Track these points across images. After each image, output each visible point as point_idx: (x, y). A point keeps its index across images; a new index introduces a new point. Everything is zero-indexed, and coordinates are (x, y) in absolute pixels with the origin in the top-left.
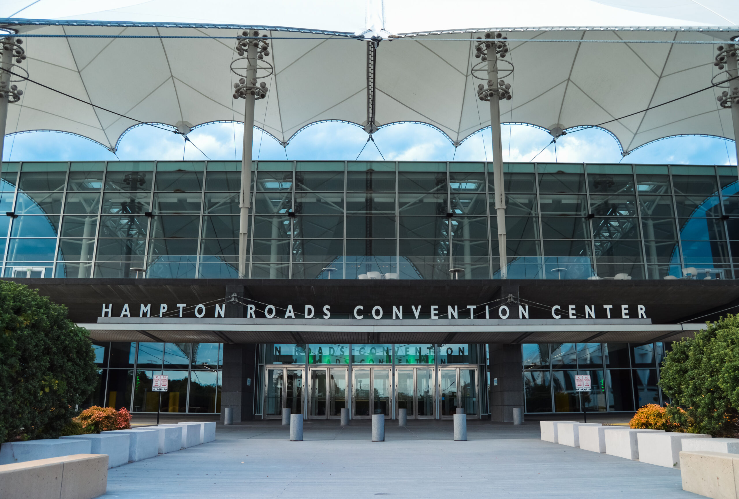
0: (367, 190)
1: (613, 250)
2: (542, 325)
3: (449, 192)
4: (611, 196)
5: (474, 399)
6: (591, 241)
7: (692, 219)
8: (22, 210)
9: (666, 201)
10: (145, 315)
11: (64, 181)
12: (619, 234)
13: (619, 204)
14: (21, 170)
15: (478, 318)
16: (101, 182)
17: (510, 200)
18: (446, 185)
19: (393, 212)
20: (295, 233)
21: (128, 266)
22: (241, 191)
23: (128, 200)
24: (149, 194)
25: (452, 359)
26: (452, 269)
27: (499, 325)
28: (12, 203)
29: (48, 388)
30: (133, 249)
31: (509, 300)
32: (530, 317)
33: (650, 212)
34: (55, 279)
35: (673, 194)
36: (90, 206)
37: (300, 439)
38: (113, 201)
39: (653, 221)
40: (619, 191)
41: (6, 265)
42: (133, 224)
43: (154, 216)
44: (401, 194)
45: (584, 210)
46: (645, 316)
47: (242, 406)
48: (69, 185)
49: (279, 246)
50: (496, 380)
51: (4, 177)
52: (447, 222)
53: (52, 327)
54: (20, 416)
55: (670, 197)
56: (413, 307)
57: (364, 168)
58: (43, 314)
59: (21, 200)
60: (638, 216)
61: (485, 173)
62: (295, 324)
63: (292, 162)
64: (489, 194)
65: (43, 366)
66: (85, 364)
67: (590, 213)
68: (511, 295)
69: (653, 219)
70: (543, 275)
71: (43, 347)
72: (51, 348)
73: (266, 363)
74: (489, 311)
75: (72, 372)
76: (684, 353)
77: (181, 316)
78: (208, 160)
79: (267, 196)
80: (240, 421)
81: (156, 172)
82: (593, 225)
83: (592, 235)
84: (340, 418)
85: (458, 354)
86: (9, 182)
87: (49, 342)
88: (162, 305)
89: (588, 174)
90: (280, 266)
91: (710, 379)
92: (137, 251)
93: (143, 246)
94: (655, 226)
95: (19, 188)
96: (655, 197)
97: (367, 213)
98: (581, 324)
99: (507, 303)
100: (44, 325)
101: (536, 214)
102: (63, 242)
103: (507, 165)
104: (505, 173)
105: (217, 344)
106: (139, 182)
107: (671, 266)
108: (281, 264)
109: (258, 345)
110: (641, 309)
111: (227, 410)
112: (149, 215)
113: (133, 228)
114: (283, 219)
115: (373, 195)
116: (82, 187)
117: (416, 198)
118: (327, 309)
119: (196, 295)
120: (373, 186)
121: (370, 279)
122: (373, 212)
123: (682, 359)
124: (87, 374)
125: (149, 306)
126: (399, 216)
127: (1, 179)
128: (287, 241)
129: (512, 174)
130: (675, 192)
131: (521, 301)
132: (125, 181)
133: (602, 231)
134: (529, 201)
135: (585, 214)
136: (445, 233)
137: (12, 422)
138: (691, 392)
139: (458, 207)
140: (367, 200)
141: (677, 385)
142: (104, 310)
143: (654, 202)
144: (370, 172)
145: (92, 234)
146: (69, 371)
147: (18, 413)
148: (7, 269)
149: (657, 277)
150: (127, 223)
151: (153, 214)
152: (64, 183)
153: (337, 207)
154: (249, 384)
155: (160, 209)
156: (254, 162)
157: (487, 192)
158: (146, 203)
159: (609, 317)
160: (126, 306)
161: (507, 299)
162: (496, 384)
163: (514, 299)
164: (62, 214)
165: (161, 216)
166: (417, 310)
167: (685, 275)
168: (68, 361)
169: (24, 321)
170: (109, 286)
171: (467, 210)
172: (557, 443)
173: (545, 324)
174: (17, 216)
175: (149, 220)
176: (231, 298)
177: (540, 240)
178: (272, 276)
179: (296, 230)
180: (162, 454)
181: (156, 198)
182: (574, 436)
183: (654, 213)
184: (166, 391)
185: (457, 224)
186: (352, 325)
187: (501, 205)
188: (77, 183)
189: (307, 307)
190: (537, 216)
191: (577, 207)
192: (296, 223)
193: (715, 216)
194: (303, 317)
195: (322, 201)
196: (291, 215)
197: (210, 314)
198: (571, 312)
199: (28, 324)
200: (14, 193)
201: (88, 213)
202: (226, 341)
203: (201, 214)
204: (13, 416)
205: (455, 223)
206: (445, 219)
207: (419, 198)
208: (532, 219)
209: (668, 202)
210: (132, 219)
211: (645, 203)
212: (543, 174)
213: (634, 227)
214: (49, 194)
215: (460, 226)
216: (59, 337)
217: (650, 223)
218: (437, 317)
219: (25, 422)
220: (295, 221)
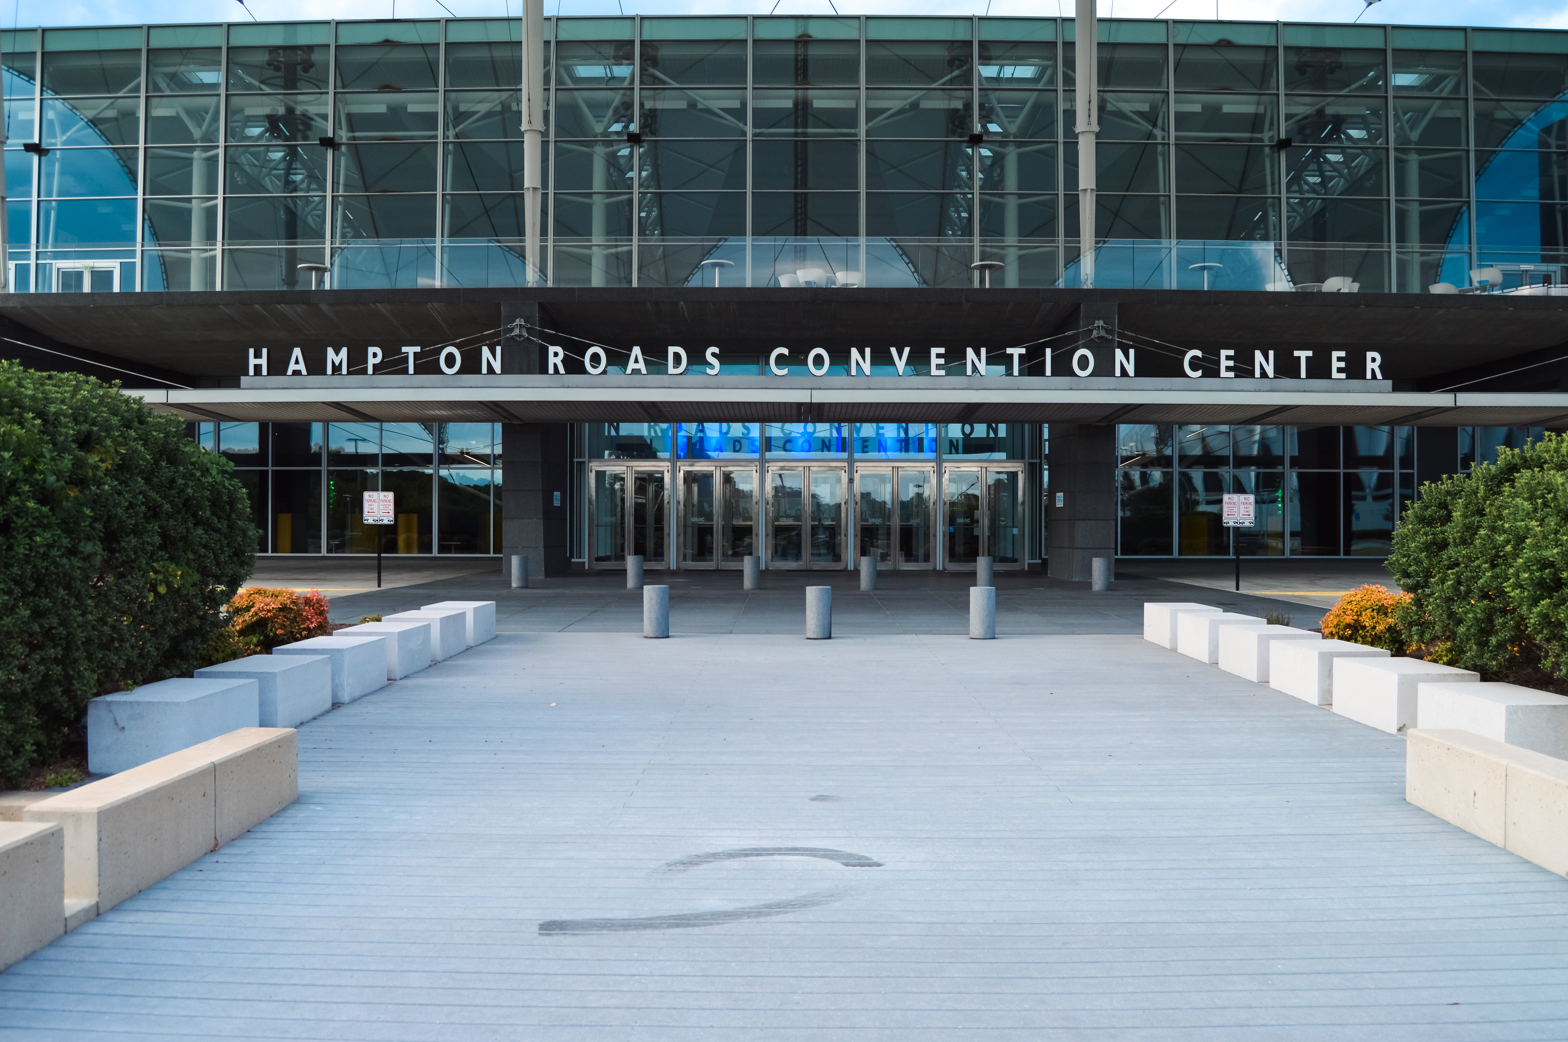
0: (797, 82)
1: (1327, 215)
2: (1162, 390)
3: (976, 86)
4: (1332, 98)
5: (1015, 531)
6: (1280, 199)
7: (1502, 153)
8: (55, 137)
9: (1452, 112)
10: (337, 369)
11: (139, 69)
12: (1342, 180)
13: (1348, 116)
14: (43, 48)
15: (1029, 375)
16: (219, 71)
17: (1108, 104)
18: (971, 70)
19: (853, 131)
20: (644, 174)
21: (292, 258)
22: (524, 86)
23: (281, 111)
24: (324, 96)
25: (971, 446)
26: (977, 263)
27: (1071, 389)
28: (32, 122)
29: (164, 585)
30: (299, 213)
31: (1095, 332)
32: (1137, 374)
33: (1414, 136)
34: (142, 293)
35: (1471, 96)
36: (200, 126)
37: (664, 634)
38: (249, 112)
39: (1420, 155)
40: (1354, 86)
41: (37, 259)
42: (297, 160)
43: (340, 145)
44: (870, 91)
45: (1270, 130)
46: (1379, 375)
47: (545, 547)
48: (150, 77)
49: (608, 206)
50: (1060, 495)
51: (10, 65)
52: (969, 151)
53: (157, 462)
54: (117, 644)
55: (1462, 102)
56: (893, 350)
57: (789, 32)
58: (135, 439)
59: (50, 115)
60: (1387, 143)
61: (1056, 43)
62: (647, 385)
63: (632, 18)
64: (1064, 91)
65: (148, 543)
66: (231, 527)
67: (1283, 136)
68: (1101, 323)
69: (1420, 152)
70: (1171, 281)
71: (143, 507)
72: (160, 506)
73: (589, 458)
74: (1052, 357)
75: (205, 546)
76: (1444, 506)
77: (411, 370)
78: (449, 16)
79: (579, 96)
80: (541, 577)
81: (336, 46)
82: (1286, 160)
83: (1284, 181)
84: (743, 566)
85: (985, 435)
86: (20, 73)
87: (154, 495)
88: (371, 350)
89: (1286, 48)
90: (613, 250)
91: (1488, 574)
92: (309, 217)
93: (321, 206)
94: (1422, 166)
95: (42, 85)
96: (1431, 101)
97: (796, 135)
98: (1244, 389)
99: (1092, 340)
100: (141, 462)
101: (1163, 138)
102: (152, 205)
103: (1107, 24)
104: (1100, 44)
105: (488, 425)
106: (299, 64)
107: (1448, 256)
108: (617, 246)
109: (572, 426)
110: (1374, 360)
111: (515, 561)
112: (328, 143)
113: (296, 169)
114: (615, 148)
115: (811, 93)
116: (180, 83)
117: (905, 99)
118: (714, 355)
119: (440, 321)
120: (810, 73)
121: (803, 285)
122: (810, 130)
123: (1439, 518)
124: (236, 545)
125: (344, 351)
126: (867, 141)
127: (3, 67)
128: (626, 197)
129: (1115, 45)
130: (1476, 90)
131: (1120, 335)
132: (269, 63)
133: (1306, 173)
134: (1151, 108)
135: (1271, 139)
136: (964, 174)
137: (102, 659)
138: (1449, 593)
139: (994, 117)
140: (796, 104)
141: (1423, 572)
142: (253, 361)
143: (1425, 112)
144: (804, 41)
145: (211, 188)
146: (201, 544)
147: (112, 640)
148: (40, 266)
149: (1415, 288)
150: (284, 158)
151: (337, 140)
152: (139, 75)
153: (731, 120)
154: (557, 503)
155: (351, 128)
156: (548, 19)
157: (1060, 87)
158: (319, 115)
159: (1303, 374)
160: (297, 352)
161: (1092, 330)
162: (1060, 504)
163: (1108, 331)
164: (141, 145)
165: (355, 144)
166: (900, 357)
167: (1476, 284)
168: (196, 524)
169: (100, 464)
170: (257, 306)
171: (1013, 128)
172: (1174, 650)
173: (1168, 388)
174: (47, 151)
175: (330, 153)
176: (512, 330)
177: (1169, 196)
178: (597, 280)
179: (645, 167)
180: (395, 680)
181: (340, 106)
182: (1209, 643)
183: (1422, 139)
184: (392, 523)
185: (990, 154)
186: (766, 388)
187: (1089, 124)
188: (166, 75)
189: (672, 350)
190: (1166, 141)
191: (1255, 122)
192: (644, 153)
193: (1558, 147)
194: (666, 372)
195: (700, 106)
196: (634, 139)
197: (471, 366)
198: (1224, 363)
199: (110, 467)
200: (33, 99)
201: (196, 142)
202: (506, 418)
203: (440, 140)
204: (102, 647)
205: (985, 152)
206: (965, 144)
207: (909, 101)
208: (1156, 149)
209: (1458, 113)
210: (292, 152)
211: (1405, 114)
212: (1185, 46)
213: (1378, 167)
214: (109, 101)
215: (998, 160)
216: (172, 481)
217: (1414, 160)
218: (943, 373)
219: (126, 655)
220: (641, 150)
